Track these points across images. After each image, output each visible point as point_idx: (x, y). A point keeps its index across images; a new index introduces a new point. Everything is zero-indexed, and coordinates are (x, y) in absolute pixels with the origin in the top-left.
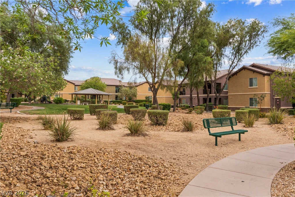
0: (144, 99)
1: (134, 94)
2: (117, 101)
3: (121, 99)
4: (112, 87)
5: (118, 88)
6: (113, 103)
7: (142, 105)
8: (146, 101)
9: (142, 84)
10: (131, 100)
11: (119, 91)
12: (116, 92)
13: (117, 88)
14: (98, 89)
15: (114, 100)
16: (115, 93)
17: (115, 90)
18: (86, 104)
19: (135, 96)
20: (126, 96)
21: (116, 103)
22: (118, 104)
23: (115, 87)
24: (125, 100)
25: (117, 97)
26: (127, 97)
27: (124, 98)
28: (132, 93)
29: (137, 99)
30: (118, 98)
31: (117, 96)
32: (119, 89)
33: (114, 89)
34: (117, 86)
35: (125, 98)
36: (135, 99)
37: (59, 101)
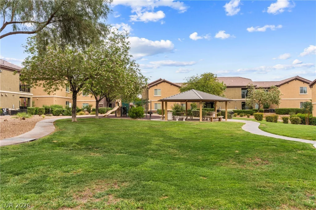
0: (299, 107)
1: (275, 99)
2: (243, 111)
3: (251, 108)
4: (236, 89)
5: (246, 91)
6: (238, 115)
7: (297, 120)
8: (303, 112)
9: (288, 82)
10: (268, 108)
11: (247, 96)
12: (243, 97)
13: (244, 91)
14: (208, 92)
15: (240, 109)
16: (241, 98)
17: (241, 93)
18: (183, 118)
19: (277, 103)
20: (260, 102)
21: (243, 114)
22: (246, 116)
23: (241, 89)
24: (259, 109)
25: (244, 104)
26: (261, 105)
27: (256, 107)
28: (271, 97)
29: (279, 108)
30: (246, 107)
31: (244, 102)
32: (248, 91)
33: (239, 92)
34: (244, 88)
35: (258, 106)
36: (275, 107)
37: (136, 113)
